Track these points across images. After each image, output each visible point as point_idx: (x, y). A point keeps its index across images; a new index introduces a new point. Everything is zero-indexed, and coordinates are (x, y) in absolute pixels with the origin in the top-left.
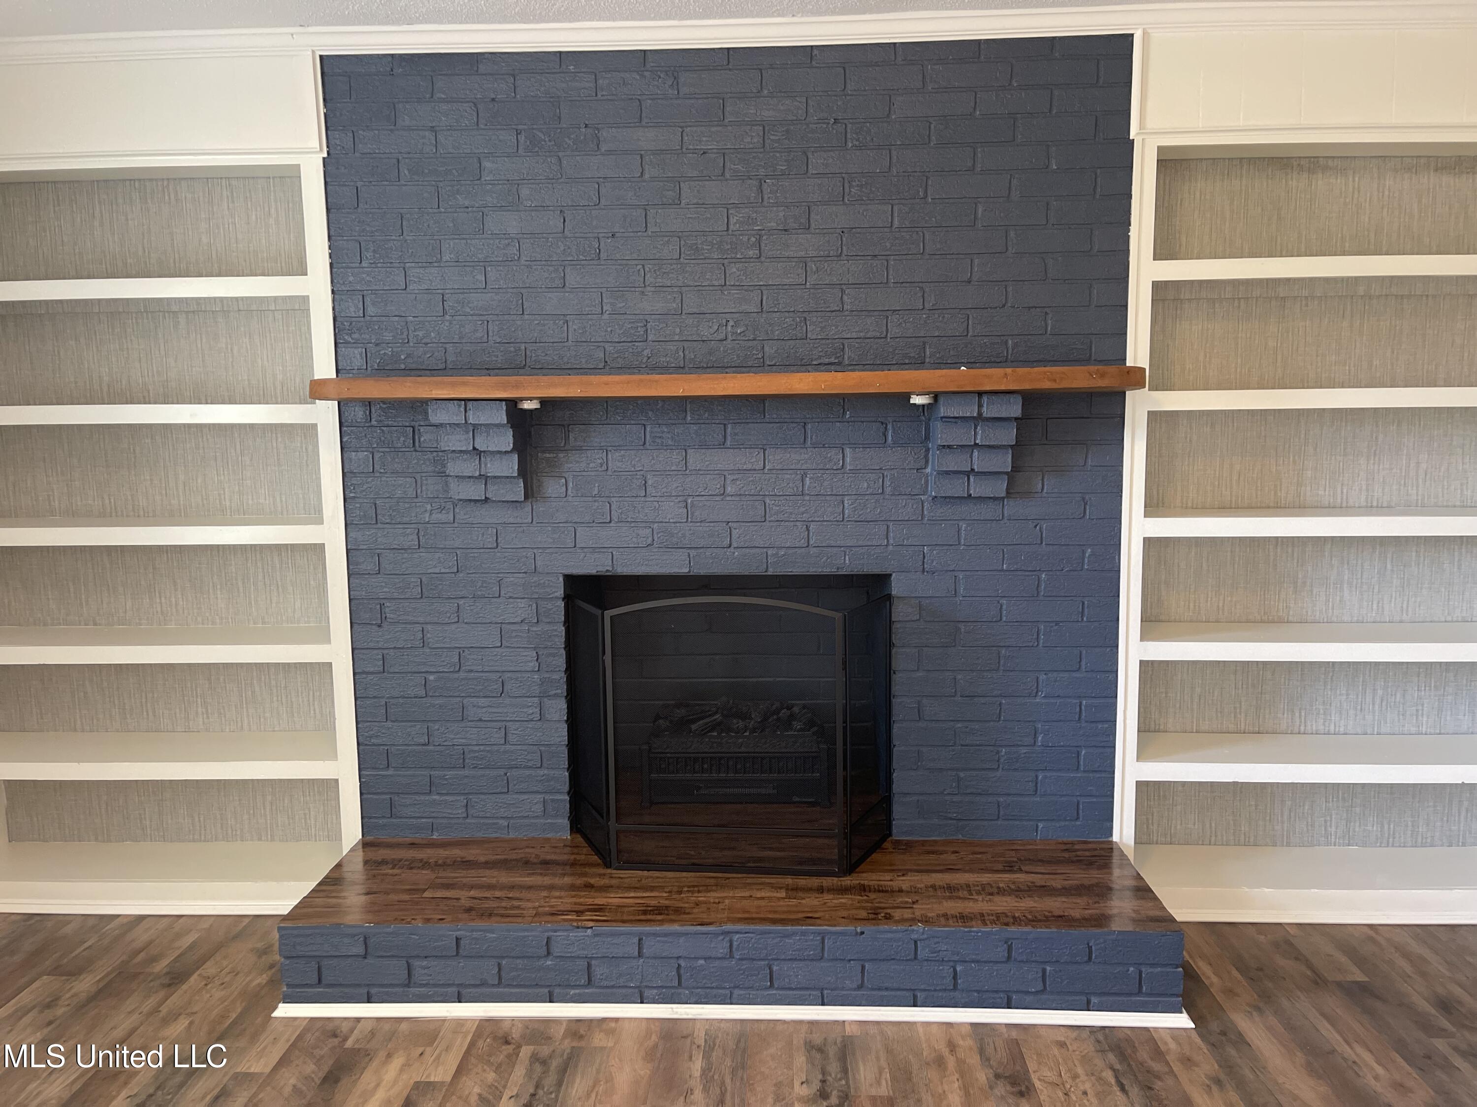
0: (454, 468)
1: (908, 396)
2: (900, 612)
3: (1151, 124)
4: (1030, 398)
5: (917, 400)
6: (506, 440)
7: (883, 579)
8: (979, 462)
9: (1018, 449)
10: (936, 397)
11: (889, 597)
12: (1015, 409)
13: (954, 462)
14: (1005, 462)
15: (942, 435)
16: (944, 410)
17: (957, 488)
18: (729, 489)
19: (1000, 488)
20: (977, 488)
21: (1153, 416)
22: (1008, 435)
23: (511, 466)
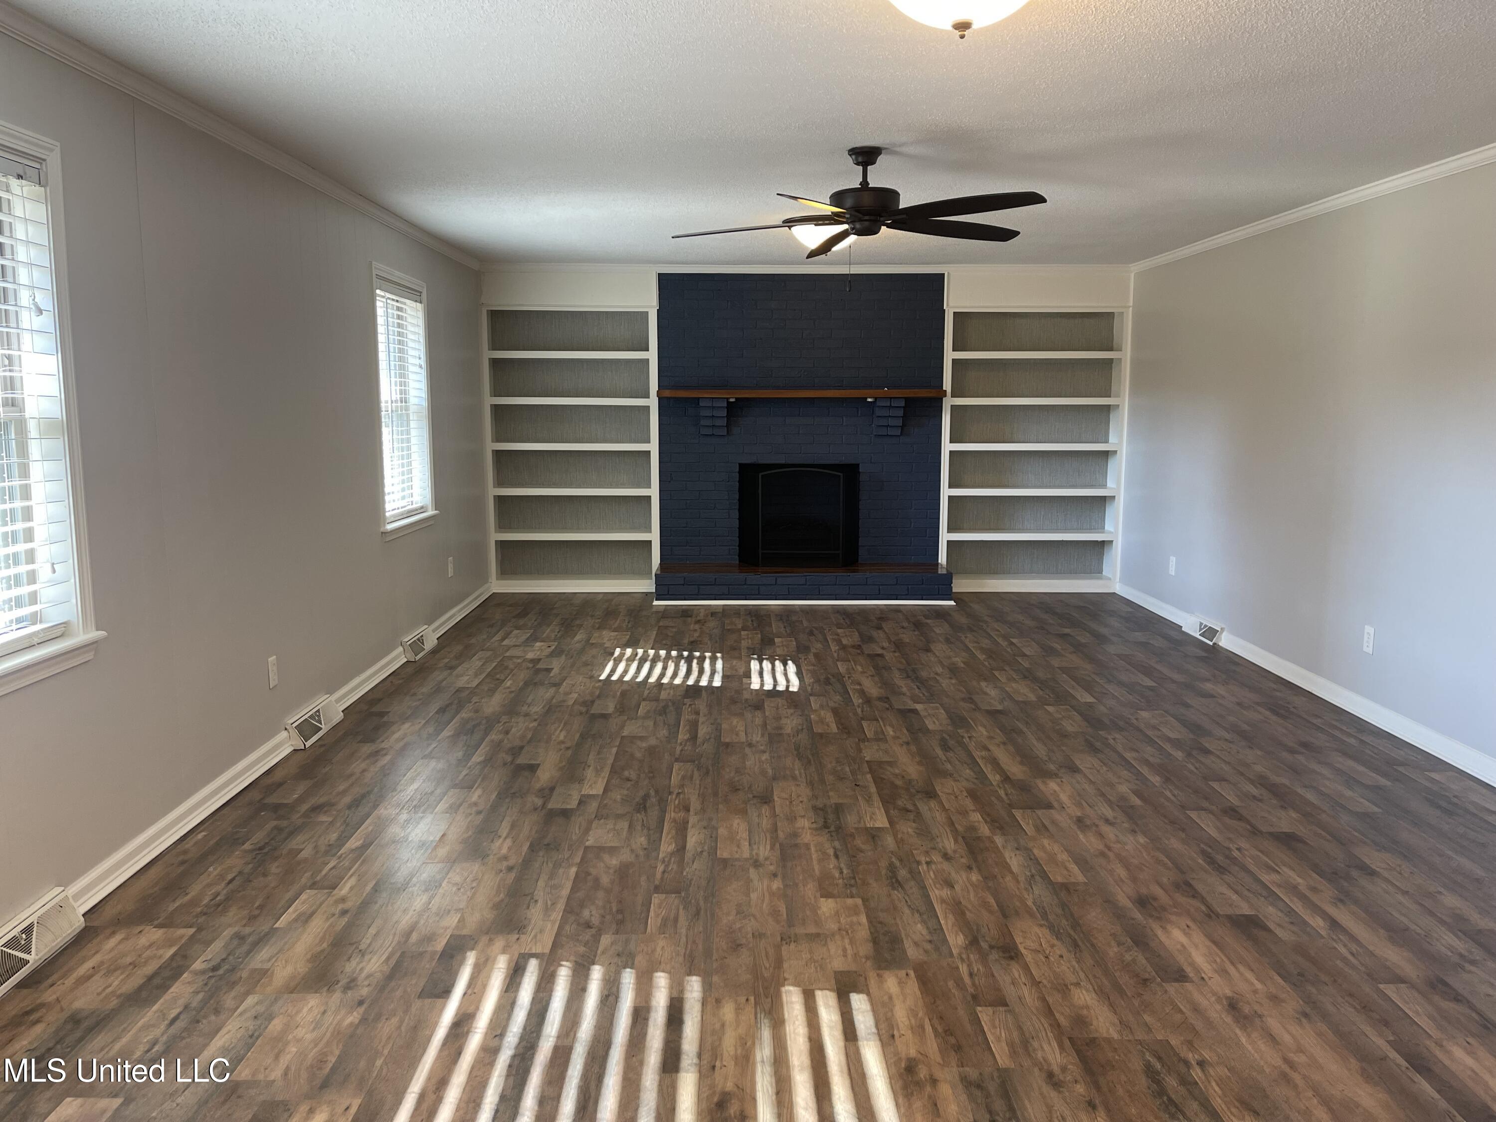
0: (703, 422)
1: (866, 398)
2: (862, 478)
3: (951, 304)
4: (907, 399)
5: (869, 400)
6: (724, 413)
7: (857, 466)
8: (891, 422)
9: (905, 417)
10: (876, 399)
11: (859, 473)
12: (903, 404)
13: (883, 422)
14: (900, 422)
15: (878, 412)
16: (879, 403)
17: (883, 432)
18: (801, 432)
19: (898, 432)
20: (891, 432)
21: (953, 407)
22: (901, 413)
23: (724, 422)
